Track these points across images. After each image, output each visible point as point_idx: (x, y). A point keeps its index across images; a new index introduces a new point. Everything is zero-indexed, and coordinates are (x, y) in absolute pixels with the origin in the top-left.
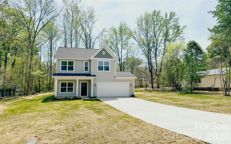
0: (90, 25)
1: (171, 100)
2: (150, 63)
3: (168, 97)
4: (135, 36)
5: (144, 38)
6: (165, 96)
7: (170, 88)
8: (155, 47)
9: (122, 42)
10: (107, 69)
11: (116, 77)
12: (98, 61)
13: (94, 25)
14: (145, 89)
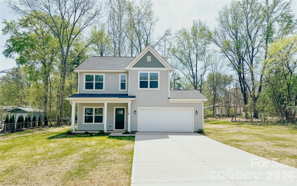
0: (148, 28)
1: (272, 144)
2: (242, 80)
3: (268, 135)
4: (217, 39)
5: (232, 40)
6: (263, 134)
7: (275, 118)
8: (249, 53)
9: (197, 51)
11: (169, 98)
12: (139, 72)
13: (154, 27)
14: (232, 120)
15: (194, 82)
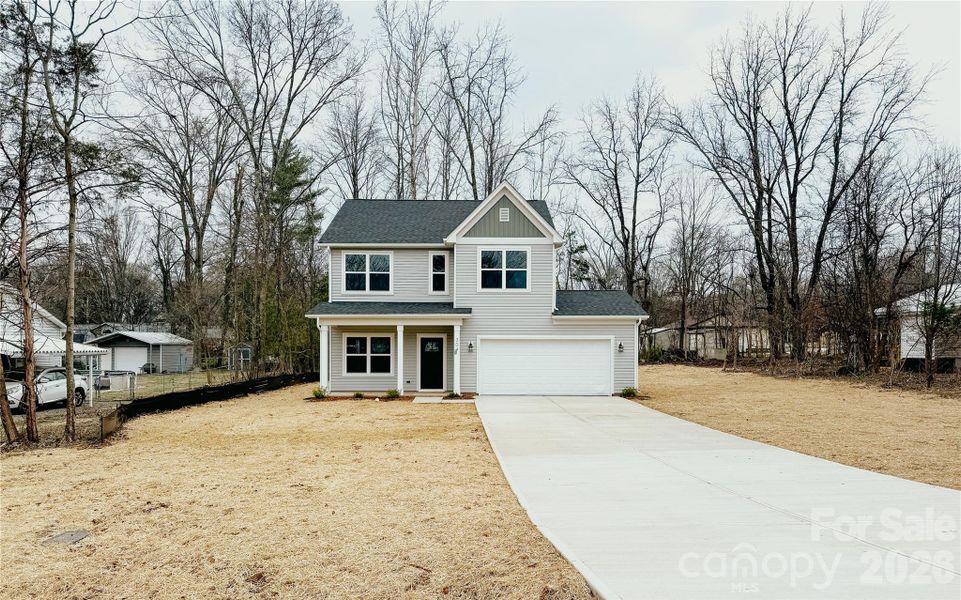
0: (496, 100)
4: (697, 129)
8: (787, 173)
9: (639, 162)
10: (517, 280)
11: (554, 314)
12: (480, 250)
15: (627, 256)
